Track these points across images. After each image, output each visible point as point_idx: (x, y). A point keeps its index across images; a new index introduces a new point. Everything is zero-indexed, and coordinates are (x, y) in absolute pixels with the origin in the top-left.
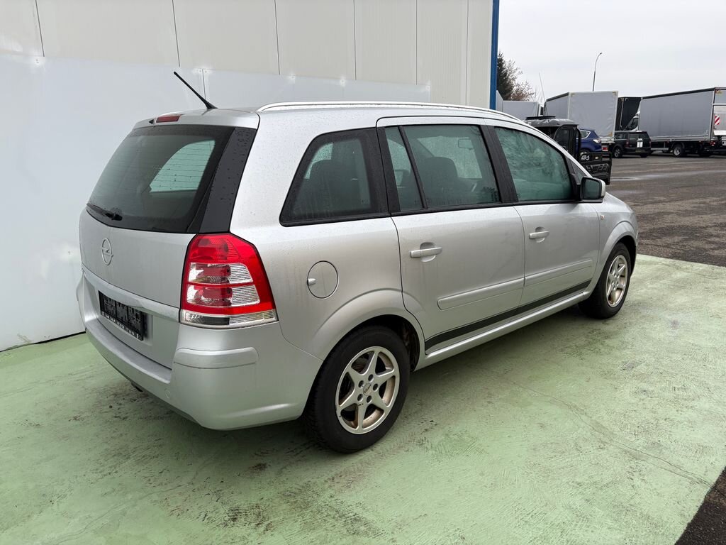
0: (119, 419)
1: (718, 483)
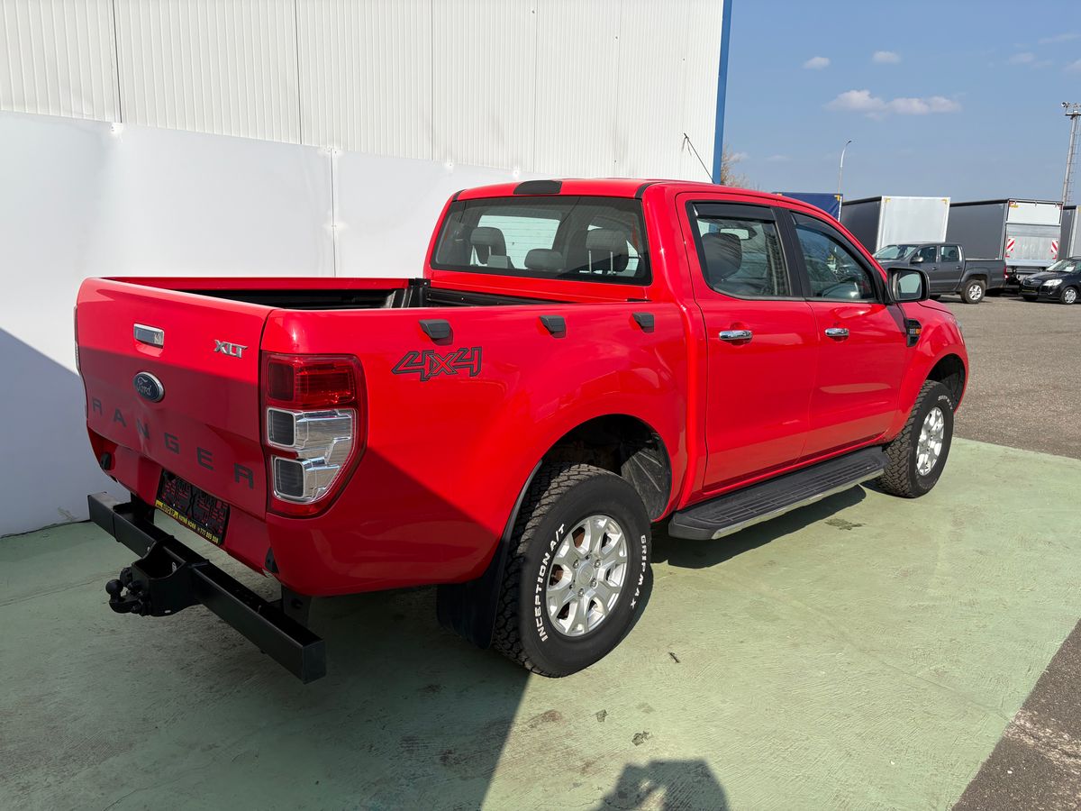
1: (1018, 717)
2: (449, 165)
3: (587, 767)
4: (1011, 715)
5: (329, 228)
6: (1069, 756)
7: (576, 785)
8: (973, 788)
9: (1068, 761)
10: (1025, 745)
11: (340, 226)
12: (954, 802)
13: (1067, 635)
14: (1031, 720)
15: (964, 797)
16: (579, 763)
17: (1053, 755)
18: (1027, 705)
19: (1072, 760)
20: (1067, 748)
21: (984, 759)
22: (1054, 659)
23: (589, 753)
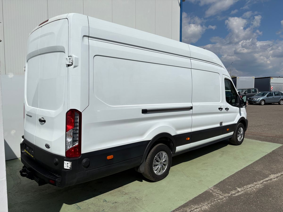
1: (211, 188)
3: (126, 194)
4: (210, 187)
6: (217, 194)
7: (123, 196)
8: (195, 198)
9: (216, 194)
10: (209, 192)
12: (190, 200)
13: (231, 175)
14: (214, 188)
15: (193, 199)
16: (125, 193)
17: (214, 194)
18: (214, 186)
19: (218, 194)
20: (218, 193)
21: (200, 194)
22: (226, 179)
23: (127, 192)
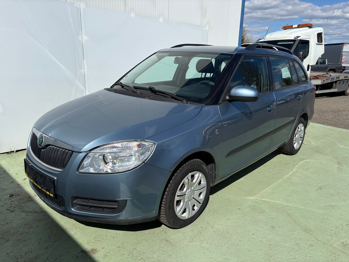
0: (8, 211)
2: (132, 15)
5: (80, 39)
11: (85, 38)
